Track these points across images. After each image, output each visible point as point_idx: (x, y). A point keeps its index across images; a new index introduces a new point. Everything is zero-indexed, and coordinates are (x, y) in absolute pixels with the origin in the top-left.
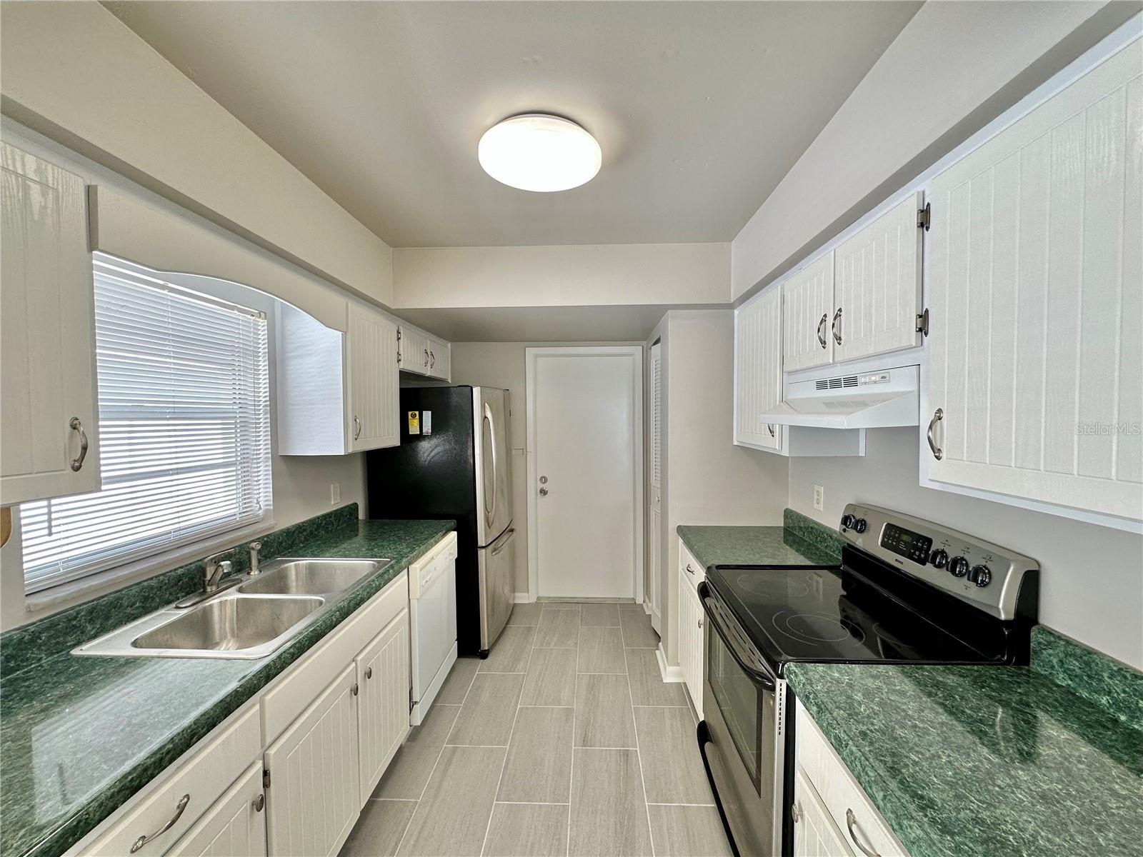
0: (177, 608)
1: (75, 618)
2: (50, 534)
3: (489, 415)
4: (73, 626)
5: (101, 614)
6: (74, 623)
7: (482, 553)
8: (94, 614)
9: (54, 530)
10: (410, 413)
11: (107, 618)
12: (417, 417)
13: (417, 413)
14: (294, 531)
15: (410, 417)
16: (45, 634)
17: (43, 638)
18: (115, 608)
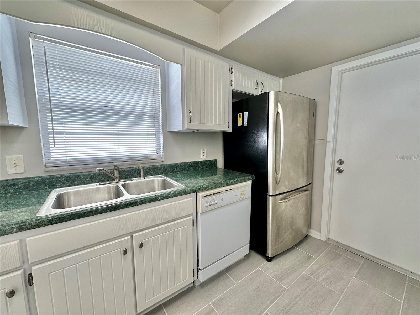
0: (100, 184)
1: (60, 178)
2: (55, 147)
3: (280, 110)
4: (59, 180)
5: (71, 179)
6: (60, 179)
7: (271, 200)
8: (68, 178)
9: (56, 146)
10: (239, 114)
11: (74, 181)
12: (242, 116)
13: (242, 114)
14: (174, 166)
15: (239, 117)
16: (47, 181)
17: (47, 182)
18: (78, 178)
